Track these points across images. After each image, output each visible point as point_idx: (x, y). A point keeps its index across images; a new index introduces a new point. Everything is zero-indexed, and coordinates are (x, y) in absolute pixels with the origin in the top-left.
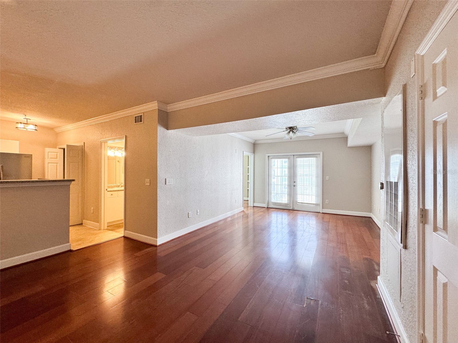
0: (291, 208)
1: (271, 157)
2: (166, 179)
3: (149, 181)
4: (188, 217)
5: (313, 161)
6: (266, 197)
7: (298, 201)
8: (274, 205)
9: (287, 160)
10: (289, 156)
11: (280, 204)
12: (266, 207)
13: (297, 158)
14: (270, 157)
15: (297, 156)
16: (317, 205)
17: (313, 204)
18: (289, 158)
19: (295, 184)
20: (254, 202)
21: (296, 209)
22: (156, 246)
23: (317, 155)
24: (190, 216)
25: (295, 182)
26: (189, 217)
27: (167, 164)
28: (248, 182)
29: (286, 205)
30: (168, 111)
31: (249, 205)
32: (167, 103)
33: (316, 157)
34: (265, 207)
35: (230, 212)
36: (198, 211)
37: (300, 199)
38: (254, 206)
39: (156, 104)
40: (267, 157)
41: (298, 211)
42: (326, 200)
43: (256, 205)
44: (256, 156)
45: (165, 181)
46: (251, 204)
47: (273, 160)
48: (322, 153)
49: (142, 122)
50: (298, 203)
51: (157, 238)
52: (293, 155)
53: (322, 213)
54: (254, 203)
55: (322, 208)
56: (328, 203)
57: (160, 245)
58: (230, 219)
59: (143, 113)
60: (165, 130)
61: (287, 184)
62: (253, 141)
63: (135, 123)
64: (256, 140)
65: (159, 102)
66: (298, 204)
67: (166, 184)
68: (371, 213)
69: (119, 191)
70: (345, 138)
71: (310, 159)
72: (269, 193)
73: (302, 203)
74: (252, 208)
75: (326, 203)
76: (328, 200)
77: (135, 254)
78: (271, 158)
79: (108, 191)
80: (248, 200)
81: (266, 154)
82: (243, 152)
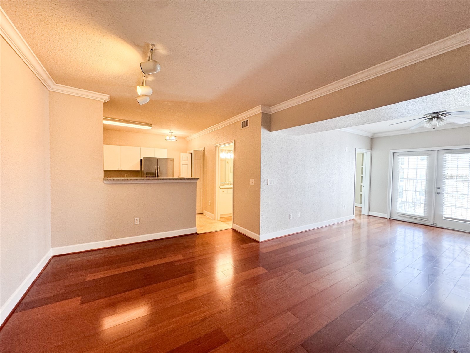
0: (431, 223)
1: (398, 154)
2: (268, 180)
3: (253, 181)
4: (289, 219)
6: (389, 205)
7: (445, 216)
8: (401, 216)
9: (425, 157)
10: (429, 152)
12: (389, 218)
13: (444, 154)
14: (396, 155)
15: (444, 151)
18: (429, 155)
19: (438, 191)
20: (369, 210)
21: (438, 225)
22: (258, 242)
24: (291, 217)
25: (439, 188)
26: (290, 219)
27: (270, 165)
28: (362, 185)
29: (420, 218)
30: (271, 113)
31: (362, 213)
32: (270, 106)
34: (386, 218)
35: (336, 219)
36: (299, 214)
37: (448, 213)
38: (370, 214)
39: (261, 108)
40: (391, 155)
41: (443, 230)
43: (372, 213)
44: (374, 154)
45: (267, 182)
46: (365, 211)
47: (401, 158)
49: (248, 127)
50: (445, 217)
51: (259, 235)
52: (438, 150)
57: (262, 242)
58: (335, 226)
59: (249, 118)
60: (269, 132)
61: (424, 191)
62: (370, 135)
63: (242, 127)
64: (374, 134)
65: (263, 105)
66: (443, 218)
67: (268, 185)
69: (228, 188)
73: (452, 219)
74: (367, 217)
77: (241, 246)
78: (398, 156)
79: (220, 188)
80: (361, 207)
81: (390, 150)
82: (356, 148)
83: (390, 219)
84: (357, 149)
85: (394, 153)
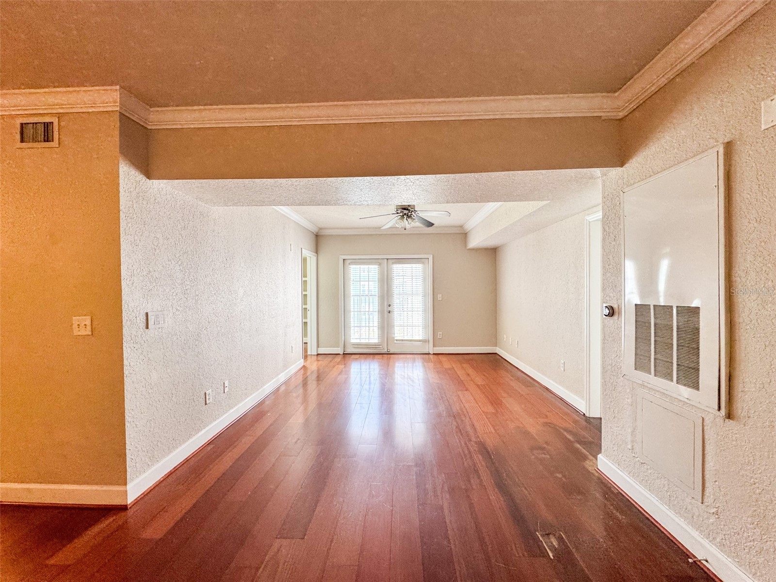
0: (385, 351)
1: (349, 261)
2: (147, 314)
3: (88, 323)
4: (206, 404)
5: (417, 269)
6: (341, 335)
7: (396, 338)
8: (355, 347)
9: (376, 266)
10: (379, 261)
11: (367, 346)
12: (342, 353)
13: (393, 263)
14: (347, 262)
15: (394, 261)
16: (425, 341)
17: (420, 341)
18: (380, 264)
19: (390, 309)
20: (318, 347)
21: (391, 351)
22: (124, 508)
23: (423, 260)
24: (209, 399)
25: (389, 306)
26: (208, 402)
27: (150, 272)
28: (306, 309)
29: (375, 346)
30: (149, 127)
31: (309, 353)
33: (423, 263)
34: (339, 354)
35: (283, 373)
36: (226, 384)
37: (399, 334)
38: (319, 353)
39: (116, 96)
40: (341, 262)
41: (390, 355)
42: (439, 333)
43: (322, 350)
44: (320, 259)
45: (145, 321)
46: (312, 350)
47: (352, 267)
48: (431, 256)
49: (55, 144)
50: (397, 340)
51: (125, 484)
52: (387, 259)
53: (434, 354)
54: (319, 349)
55: (433, 347)
56: (441, 337)
57: (137, 502)
58: (283, 388)
59: (60, 116)
61: (377, 310)
62: (314, 229)
63: (22, 141)
64: (321, 229)
65: (128, 90)
66: (395, 342)
67: (147, 327)
68: (496, 346)
70: (463, 235)
71: (414, 265)
72: (346, 326)
73: (402, 340)
74: (316, 357)
75: (439, 337)
76: (441, 333)
78: (349, 264)
80: (307, 343)
81: (340, 256)
82: (301, 249)
83: (344, 354)
84: (303, 249)
85: (344, 260)
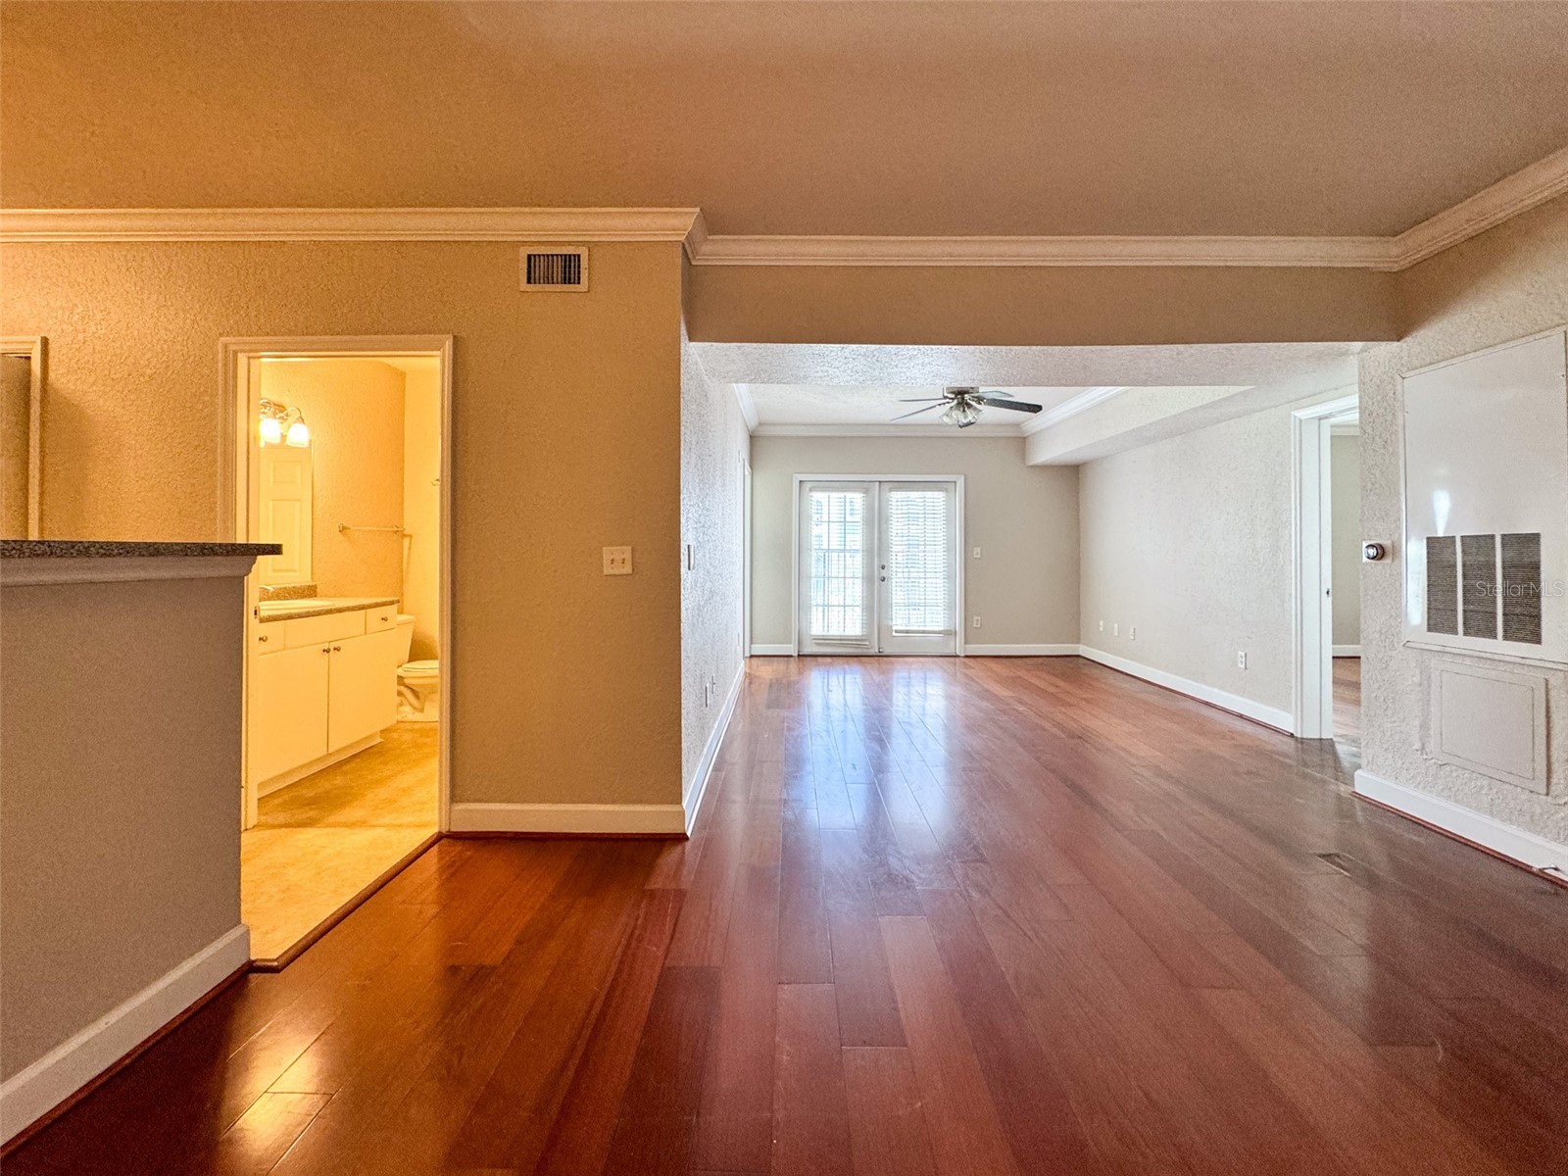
0: (875, 651)
1: (811, 485)
5: (936, 498)
6: (794, 620)
7: (894, 628)
8: (817, 644)
9: (860, 495)
10: (866, 485)
11: (842, 641)
12: (796, 654)
13: (891, 490)
14: (808, 486)
15: (891, 485)
16: (949, 633)
17: (939, 632)
18: (866, 491)
19: (884, 573)
20: (752, 642)
21: (887, 651)
22: (683, 838)
23: (945, 485)
25: (883, 568)
29: (856, 641)
33: (946, 490)
34: (791, 656)
37: (899, 621)
38: (753, 654)
40: (795, 486)
42: (975, 618)
43: (758, 649)
44: (757, 477)
47: (815, 495)
48: (963, 478)
49: (582, 286)
50: (896, 632)
51: (682, 806)
52: (881, 482)
53: (966, 657)
54: (753, 646)
55: (966, 643)
56: (979, 625)
59: (590, 246)
61: (860, 575)
63: (529, 282)
64: (758, 424)
66: (894, 634)
68: (1078, 643)
70: (1021, 442)
71: (929, 494)
72: (803, 608)
73: (906, 632)
75: (975, 626)
76: (980, 618)
78: (811, 490)
81: (794, 474)
83: (799, 656)
85: (801, 482)
